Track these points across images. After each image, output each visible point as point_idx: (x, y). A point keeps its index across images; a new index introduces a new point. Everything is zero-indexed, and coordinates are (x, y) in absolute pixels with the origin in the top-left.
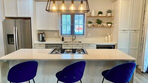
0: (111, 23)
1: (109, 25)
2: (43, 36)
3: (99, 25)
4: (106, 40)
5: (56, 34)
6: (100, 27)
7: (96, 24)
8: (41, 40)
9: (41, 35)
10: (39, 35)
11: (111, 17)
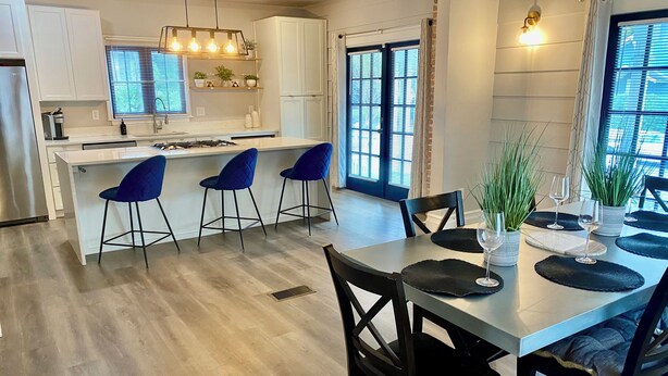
0: (255, 79)
1: (251, 82)
2: (61, 121)
3: (226, 84)
4: (249, 125)
5: (96, 114)
6: (228, 89)
7: (218, 80)
8: (54, 135)
9: (51, 118)
10: (45, 117)
11: (253, 60)
